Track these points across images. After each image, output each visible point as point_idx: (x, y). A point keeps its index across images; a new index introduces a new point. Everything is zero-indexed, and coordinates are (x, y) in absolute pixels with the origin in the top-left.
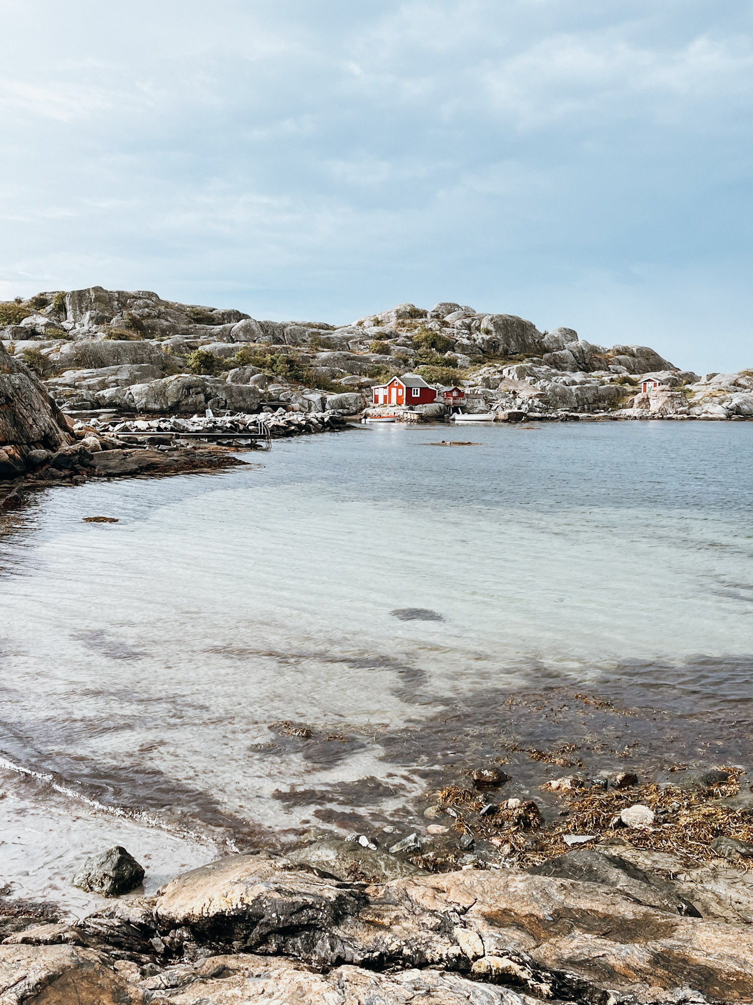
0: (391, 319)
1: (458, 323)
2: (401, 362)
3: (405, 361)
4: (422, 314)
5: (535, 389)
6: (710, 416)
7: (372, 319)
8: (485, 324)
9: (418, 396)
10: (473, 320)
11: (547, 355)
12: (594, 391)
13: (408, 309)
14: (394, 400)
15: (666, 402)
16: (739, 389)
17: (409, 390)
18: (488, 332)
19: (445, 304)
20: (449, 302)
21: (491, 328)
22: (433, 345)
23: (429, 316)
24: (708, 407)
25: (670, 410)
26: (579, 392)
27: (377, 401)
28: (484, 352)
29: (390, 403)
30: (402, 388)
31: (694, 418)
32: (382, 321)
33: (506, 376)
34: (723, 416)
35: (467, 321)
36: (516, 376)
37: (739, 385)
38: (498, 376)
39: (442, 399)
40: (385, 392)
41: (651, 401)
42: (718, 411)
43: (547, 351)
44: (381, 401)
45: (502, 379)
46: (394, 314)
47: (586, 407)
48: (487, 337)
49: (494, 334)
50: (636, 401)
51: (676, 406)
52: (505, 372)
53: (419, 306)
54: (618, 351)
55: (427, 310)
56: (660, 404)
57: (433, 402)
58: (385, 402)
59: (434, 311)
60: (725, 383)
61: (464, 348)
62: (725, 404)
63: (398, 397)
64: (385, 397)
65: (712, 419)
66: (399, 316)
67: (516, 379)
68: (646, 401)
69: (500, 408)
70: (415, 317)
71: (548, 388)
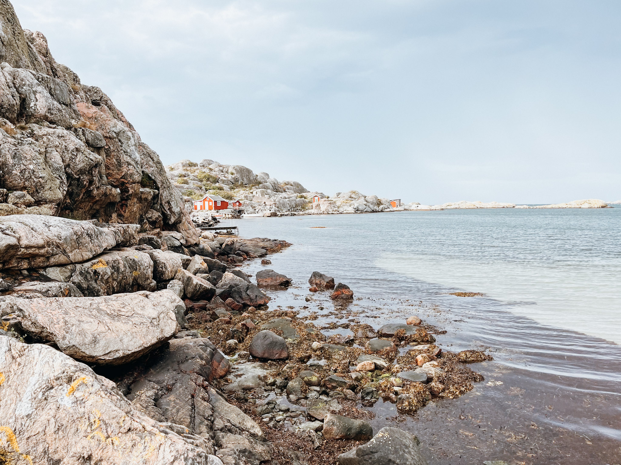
0: (179, 167)
1: (217, 169)
2: (199, 188)
3: (201, 188)
4: (195, 165)
5: (271, 201)
6: (348, 212)
7: (168, 167)
8: (231, 170)
9: (220, 205)
10: (224, 168)
11: (261, 185)
12: (295, 202)
13: (188, 162)
14: (207, 207)
15: (328, 206)
16: (353, 199)
17: (215, 202)
18: (232, 174)
19: (206, 160)
20: (208, 159)
21: (234, 172)
22: (208, 180)
23: (199, 166)
24: (345, 208)
25: (330, 210)
26: (289, 202)
27: (196, 209)
28: (233, 183)
29: (204, 209)
30: (212, 201)
31: (342, 213)
32: (174, 168)
33: (255, 195)
34: (354, 212)
35: (221, 168)
36: (260, 195)
37: (352, 198)
38: (251, 195)
39: (231, 207)
40: (202, 204)
41: (321, 206)
42: (351, 210)
43: (260, 183)
44: (199, 208)
45: (253, 196)
46: (180, 165)
47: (292, 209)
48: (233, 176)
49: (236, 175)
50: (314, 206)
51: (333, 208)
52: (254, 193)
53: (194, 161)
54: (285, 183)
55: (198, 163)
56: (325, 207)
57: (227, 208)
58: (201, 209)
59: (201, 163)
60: (347, 197)
61: (223, 182)
62: (352, 206)
63: (209, 206)
64: (201, 206)
65: (349, 213)
66: (184, 166)
67: (260, 196)
68: (318, 205)
69: (260, 210)
70: (192, 166)
71: (277, 200)
